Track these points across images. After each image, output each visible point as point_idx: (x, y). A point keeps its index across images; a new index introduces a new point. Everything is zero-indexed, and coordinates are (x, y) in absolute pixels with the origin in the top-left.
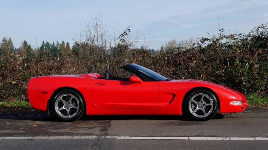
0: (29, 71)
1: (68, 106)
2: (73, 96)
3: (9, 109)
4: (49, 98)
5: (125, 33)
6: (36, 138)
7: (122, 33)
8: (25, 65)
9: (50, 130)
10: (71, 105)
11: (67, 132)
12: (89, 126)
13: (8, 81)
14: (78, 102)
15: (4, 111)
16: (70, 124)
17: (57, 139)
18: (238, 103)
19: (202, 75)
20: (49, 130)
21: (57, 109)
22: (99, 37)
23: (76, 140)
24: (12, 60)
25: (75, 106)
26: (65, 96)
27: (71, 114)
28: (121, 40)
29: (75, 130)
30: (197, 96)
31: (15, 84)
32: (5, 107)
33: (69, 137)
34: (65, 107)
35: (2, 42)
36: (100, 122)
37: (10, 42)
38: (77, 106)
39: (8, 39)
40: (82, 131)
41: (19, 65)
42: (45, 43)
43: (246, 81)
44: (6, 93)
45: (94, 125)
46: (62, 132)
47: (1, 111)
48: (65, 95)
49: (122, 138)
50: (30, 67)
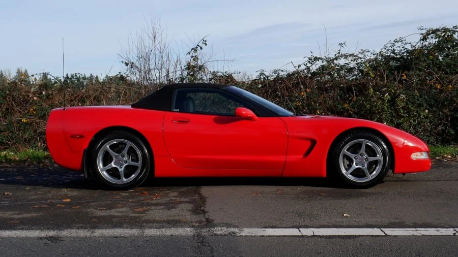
0: (49, 102)
1: (120, 163)
2: (130, 144)
3: (16, 163)
4: (86, 146)
5: (199, 46)
6: (65, 233)
7: (194, 46)
8: (44, 93)
9: (92, 210)
10: (126, 160)
11: (127, 217)
12: (165, 200)
13: (16, 117)
14: (139, 153)
15: (7, 167)
16: (127, 194)
17: (110, 237)
18: (423, 156)
19: (320, 111)
20: (89, 210)
21: (101, 167)
22: (157, 52)
23: (153, 239)
24: (23, 85)
25: (133, 160)
26: (115, 144)
27: (127, 176)
28: (192, 57)
29: (140, 209)
30: (353, 144)
31: (27, 124)
32: (9, 161)
33: (135, 232)
34: (115, 164)
35: (15, 75)
36: (181, 190)
37: (26, 74)
38: (137, 161)
39: (23, 71)
40: (157, 213)
41: (34, 93)
42: (70, 76)
43: (388, 120)
44: (12, 136)
45: (173, 198)
46: (117, 217)
47: (3, 167)
48: (115, 142)
49: (247, 232)
50: (51, 97)
